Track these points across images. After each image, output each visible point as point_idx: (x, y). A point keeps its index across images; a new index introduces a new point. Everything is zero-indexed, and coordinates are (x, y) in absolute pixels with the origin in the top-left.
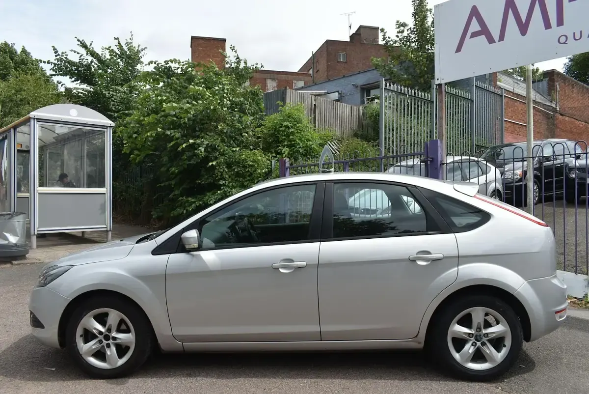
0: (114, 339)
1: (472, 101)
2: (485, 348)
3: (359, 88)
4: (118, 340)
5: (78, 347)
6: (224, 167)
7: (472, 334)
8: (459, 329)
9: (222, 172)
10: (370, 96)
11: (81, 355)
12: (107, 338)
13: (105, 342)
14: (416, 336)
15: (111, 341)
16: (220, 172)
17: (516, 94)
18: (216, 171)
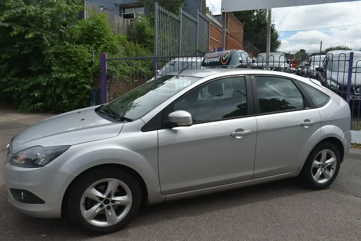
0: (113, 201)
1: (197, 24)
2: (325, 171)
3: (118, 6)
4: (116, 202)
5: (82, 214)
6: (52, 56)
7: (321, 164)
8: (316, 163)
9: (50, 61)
10: (125, 13)
11: (85, 220)
12: (107, 202)
13: (105, 206)
14: (298, 170)
15: (110, 204)
16: (50, 60)
17: (213, 22)
18: (45, 59)
